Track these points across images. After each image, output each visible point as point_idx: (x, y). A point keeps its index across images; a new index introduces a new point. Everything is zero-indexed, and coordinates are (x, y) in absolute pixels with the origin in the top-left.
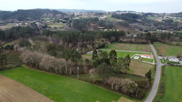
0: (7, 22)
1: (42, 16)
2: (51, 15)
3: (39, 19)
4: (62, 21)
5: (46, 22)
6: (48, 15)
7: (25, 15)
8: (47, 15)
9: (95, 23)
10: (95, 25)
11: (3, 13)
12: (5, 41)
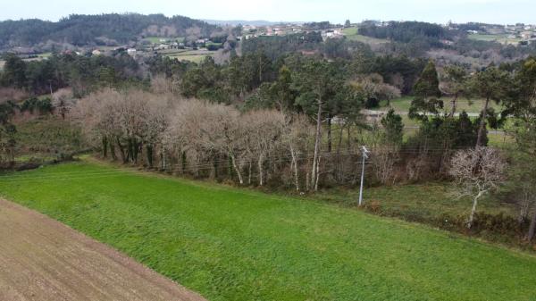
0: (38, 50)
1: (143, 34)
2: (172, 30)
3: (135, 40)
4: (207, 45)
5: (155, 48)
6: (163, 30)
7: (92, 29)
8: (159, 31)
9: (311, 47)
10: (312, 53)
11: (28, 24)
12: (27, 90)
